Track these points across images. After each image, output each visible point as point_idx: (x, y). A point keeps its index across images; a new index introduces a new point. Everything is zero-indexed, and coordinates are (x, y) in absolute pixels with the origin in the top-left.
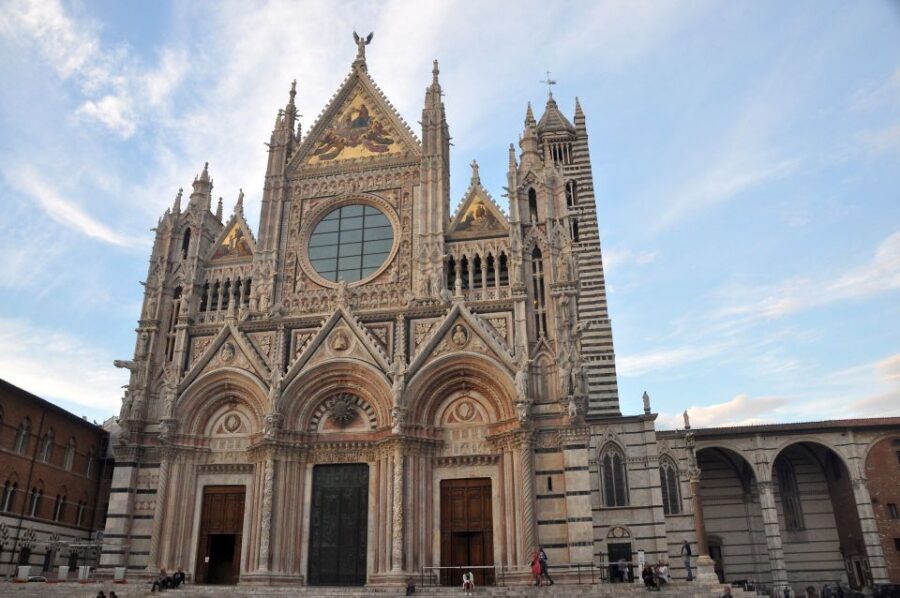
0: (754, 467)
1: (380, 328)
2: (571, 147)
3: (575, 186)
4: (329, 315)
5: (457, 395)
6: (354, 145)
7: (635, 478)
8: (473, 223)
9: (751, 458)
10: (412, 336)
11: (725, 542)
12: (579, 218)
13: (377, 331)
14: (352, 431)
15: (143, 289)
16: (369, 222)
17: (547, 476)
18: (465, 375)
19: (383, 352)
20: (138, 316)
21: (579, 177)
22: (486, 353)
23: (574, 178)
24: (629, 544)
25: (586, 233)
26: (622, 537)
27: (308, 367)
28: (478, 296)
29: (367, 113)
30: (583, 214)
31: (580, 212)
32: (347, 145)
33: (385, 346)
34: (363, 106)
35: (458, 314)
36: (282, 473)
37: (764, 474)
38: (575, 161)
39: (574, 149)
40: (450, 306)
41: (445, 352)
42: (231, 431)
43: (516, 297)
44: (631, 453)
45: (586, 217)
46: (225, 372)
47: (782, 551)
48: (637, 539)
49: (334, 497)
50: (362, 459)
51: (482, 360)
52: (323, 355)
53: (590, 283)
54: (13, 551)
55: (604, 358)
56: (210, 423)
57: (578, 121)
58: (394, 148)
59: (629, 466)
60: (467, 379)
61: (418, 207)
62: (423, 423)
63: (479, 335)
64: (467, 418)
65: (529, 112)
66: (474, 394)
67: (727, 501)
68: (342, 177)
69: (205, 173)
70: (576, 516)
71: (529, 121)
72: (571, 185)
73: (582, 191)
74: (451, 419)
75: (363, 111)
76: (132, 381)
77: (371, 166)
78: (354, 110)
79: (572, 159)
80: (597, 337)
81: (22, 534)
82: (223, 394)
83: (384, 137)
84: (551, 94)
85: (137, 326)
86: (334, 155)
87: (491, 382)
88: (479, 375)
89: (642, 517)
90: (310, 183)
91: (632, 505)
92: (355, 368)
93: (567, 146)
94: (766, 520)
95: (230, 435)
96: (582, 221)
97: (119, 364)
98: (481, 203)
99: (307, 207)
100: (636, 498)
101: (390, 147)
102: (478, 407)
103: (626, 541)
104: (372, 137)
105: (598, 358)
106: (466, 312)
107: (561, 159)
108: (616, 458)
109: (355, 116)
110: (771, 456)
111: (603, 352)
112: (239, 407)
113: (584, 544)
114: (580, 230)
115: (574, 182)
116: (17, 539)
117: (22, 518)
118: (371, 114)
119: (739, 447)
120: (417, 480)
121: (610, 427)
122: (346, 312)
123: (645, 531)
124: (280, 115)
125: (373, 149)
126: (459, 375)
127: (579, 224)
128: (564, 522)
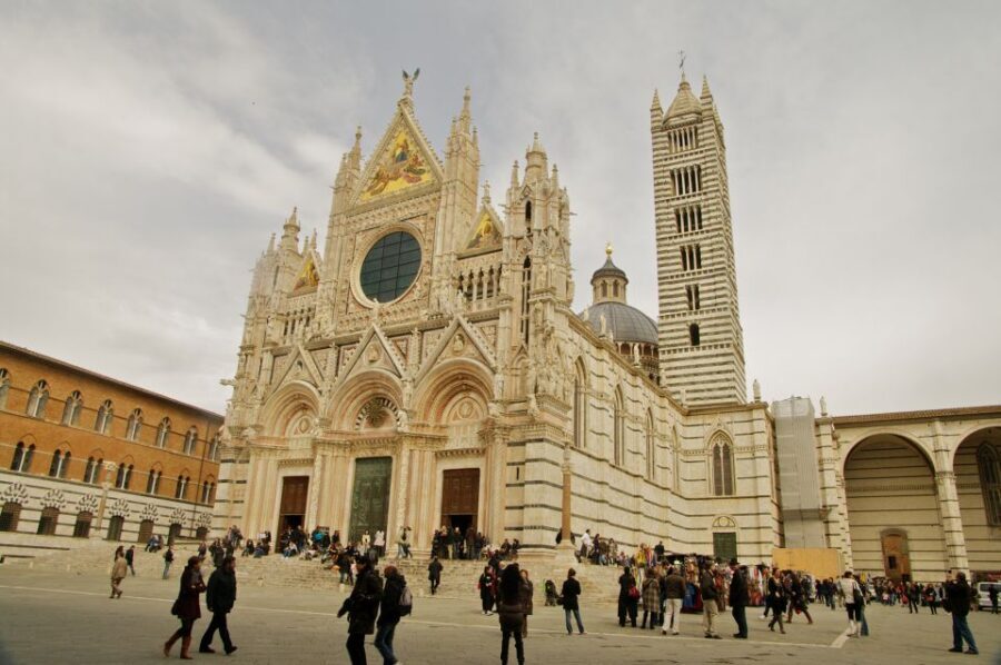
0: (932, 456)
1: (403, 340)
2: (696, 129)
3: (699, 170)
4: (365, 333)
5: (460, 396)
6: (395, 179)
7: (740, 468)
8: (481, 239)
9: (928, 446)
10: (424, 345)
11: (910, 536)
12: (702, 204)
13: (399, 343)
14: (385, 430)
15: (243, 320)
16: (404, 249)
17: (515, 467)
18: (463, 379)
19: (401, 362)
20: (240, 343)
21: (703, 161)
22: (476, 359)
23: (698, 162)
24: (734, 534)
25: (709, 219)
26: (728, 526)
27: (350, 376)
28: (479, 307)
29: (407, 147)
30: (707, 200)
31: (703, 197)
32: (392, 179)
33: (405, 356)
34: (405, 141)
35: (459, 325)
36: (328, 466)
37: (945, 463)
38: (700, 144)
39: (699, 131)
40: (452, 319)
41: (448, 358)
42: (303, 432)
43: (500, 306)
44: (738, 442)
45: (710, 202)
46: (294, 384)
47: (964, 548)
48: (743, 528)
49: (368, 484)
50: (387, 453)
51: (473, 365)
52: (360, 367)
53: (711, 271)
54: (191, 529)
55: (722, 346)
56: (289, 427)
57: (704, 101)
58: (426, 178)
59: (736, 456)
60: (465, 381)
61: (440, 229)
62: (431, 421)
63: (473, 342)
64: (468, 416)
65: (656, 99)
66: (473, 395)
67: (913, 492)
68: (386, 209)
69: (294, 218)
70: (530, 502)
71: (656, 109)
72: (696, 170)
73: (706, 175)
74: (456, 417)
75: (405, 146)
76: (235, 395)
77: (407, 196)
78: (398, 146)
79: (697, 141)
80: (716, 325)
81: (197, 516)
82: (296, 403)
83: (419, 168)
84: (683, 76)
85: (239, 350)
86: (381, 190)
87: (481, 384)
88: (473, 378)
89: (748, 506)
90: (363, 216)
91: (738, 495)
92: (381, 376)
93: (693, 130)
94: (945, 514)
95: (303, 435)
96: (705, 206)
97: (223, 383)
98: (489, 220)
99: (359, 239)
100: (742, 488)
101: (422, 176)
102: (476, 406)
103: (731, 530)
104: (410, 170)
105: (716, 347)
106: (464, 322)
107: (686, 144)
108: (726, 447)
109: (398, 152)
110: (952, 443)
111: (719, 340)
112: (308, 412)
113: (535, 528)
114: (703, 217)
115: (699, 167)
116: (193, 520)
117: (196, 504)
118: (411, 148)
119: (914, 433)
120: (421, 471)
121: (718, 416)
122: (377, 330)
123: (750, 521)
124: (344, 158)
125: (410, 181)
126: (457, 379)
127: (703, 210)
128: (521, 508)
